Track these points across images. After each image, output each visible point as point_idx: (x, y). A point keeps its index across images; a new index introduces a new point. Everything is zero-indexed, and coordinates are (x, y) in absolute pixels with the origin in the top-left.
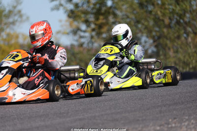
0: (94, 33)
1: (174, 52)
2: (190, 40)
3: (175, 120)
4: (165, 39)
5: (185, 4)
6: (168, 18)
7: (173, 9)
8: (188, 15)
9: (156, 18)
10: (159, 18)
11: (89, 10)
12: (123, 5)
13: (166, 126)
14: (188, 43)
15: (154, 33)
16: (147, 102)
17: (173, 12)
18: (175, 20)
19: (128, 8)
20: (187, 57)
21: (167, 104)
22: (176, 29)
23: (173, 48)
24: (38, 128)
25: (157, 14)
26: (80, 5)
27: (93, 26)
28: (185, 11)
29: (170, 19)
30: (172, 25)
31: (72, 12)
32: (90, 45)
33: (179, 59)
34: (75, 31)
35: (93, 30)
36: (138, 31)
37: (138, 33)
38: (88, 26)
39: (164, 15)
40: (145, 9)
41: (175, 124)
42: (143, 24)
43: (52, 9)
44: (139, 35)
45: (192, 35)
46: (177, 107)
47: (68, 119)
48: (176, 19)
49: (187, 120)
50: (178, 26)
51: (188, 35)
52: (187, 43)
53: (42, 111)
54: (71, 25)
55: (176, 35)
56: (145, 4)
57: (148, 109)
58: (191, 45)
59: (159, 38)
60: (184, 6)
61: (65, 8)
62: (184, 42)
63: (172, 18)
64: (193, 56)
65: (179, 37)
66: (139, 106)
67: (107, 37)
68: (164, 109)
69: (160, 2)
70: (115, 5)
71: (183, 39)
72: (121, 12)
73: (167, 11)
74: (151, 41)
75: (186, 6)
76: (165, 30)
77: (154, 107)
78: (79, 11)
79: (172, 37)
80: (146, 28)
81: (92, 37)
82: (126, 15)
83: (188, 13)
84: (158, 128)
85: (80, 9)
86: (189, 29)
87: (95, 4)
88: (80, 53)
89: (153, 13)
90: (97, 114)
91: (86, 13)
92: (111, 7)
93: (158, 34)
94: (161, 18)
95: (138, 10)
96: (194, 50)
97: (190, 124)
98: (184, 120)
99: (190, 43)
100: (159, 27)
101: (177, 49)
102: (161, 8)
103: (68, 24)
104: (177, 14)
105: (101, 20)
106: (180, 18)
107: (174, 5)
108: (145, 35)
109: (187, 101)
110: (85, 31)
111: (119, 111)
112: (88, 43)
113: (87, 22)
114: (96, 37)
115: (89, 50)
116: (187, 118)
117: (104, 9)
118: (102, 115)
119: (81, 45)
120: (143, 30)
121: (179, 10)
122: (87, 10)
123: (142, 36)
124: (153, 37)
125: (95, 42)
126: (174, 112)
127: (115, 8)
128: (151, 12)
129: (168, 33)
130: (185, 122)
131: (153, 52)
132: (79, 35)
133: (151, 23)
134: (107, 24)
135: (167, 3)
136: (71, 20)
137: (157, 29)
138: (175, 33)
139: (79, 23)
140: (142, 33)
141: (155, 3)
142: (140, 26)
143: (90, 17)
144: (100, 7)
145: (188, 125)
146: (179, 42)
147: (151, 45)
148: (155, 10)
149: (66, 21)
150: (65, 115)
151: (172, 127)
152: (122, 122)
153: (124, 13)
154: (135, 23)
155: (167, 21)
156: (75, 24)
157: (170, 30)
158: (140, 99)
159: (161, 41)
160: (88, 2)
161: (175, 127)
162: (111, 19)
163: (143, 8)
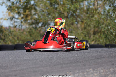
0: (23, 20)
1: (70, 32)
2: (79, 25)
3: (71, 73)
5: (76, 4)
6: (66, 12)
8: (78, 11)
9: (59, 12)
10: (61, 12)
12: (40, 4)
16: (54, 61)
17: (70, 9)
19: (43, 5)
20: (77, 35)
21: (66, 63)
22: (71, 19)
23: (69, 30)
25: (60, 10)
26: (15, 3)
27: (22, 16)
28: (77, 9)
29: (68, 13)
30: (69, 16)
31: (10, 7)
32: (20, 26)
34: (12, 19)
35: (23, 18)
36: (49, 19)
37: (49, 21)
38: (19, 16)
39: (64, 10)
40: (53, 7)
42: (52, 16)
45: (80, 23)
46: (72, 65)
47: (7, 70)
48: (71, 13)
49: (78, 73)
50: (72, 17)
51: (78, 23)
52: (77, 27)
54: (9, 15)
56: (54, 4)
57: (55, 66)
58: (80, 28)
60: (76, 6)
61: (6, 4)
63: (69, 12)
64: (81, 35)
65: (72, 24)
66: (49, 64)
68: (64, 66)
69: (62, 3)
70: (35, 3)
71: (75, 25)
72: (39, 8)
73: (66, 8)
75: (77, 6)
78: (14, 7)
79: (69, 24)
80: (54, 18)
81: (22, 22)
85: (15, 5)
86: (79, 19)
87: (23, 3)
88: (14, 31)
89: (58, 9)
91: (18, 8)
92: (33, 5)
94: (63, 12)
95: (49, 7)
96: (81, 32)
98: (76, 73)
99: (79, 27)
102: (63, 6)
103: (7, 14)
104: (72, 10)
105: (27, 12)
106: (74, 13)
107: (70, 5)
109: (78, 62)
110: (17, 19)
111: (37, 66)
112: (19, 26)
113: (19, 13)
114: (24, 22)
115: (19, 30)
118: (28, 68)
119: (15, 27)
120: (51, 19)
121: (73, 8)
122: (19, 6)
125: (23, 25)
126: (70, 68)
127: (36, 6)
128: (56, 8)
132: (14, 20)
133: (57, 15)
134: (31, 15)
135: (66, 3)
136: (9, 11)
138: (70, 21)
139: (14, 13)
140: (51, 21)
141: (59, 4)
142: (50, 16)
143: (20, 11)
144: (26, 4)
145: (78, 75)
146: (73, 27)
148: (59, 7)
149: (7, 12)
150: (6, 67)
152: (39, 73)
153: (41, 9)
154: (47, 14)
155: (66, 14)
157: (68, 20)
158: (50, 60)
160: (20, 1)
162: (33, 12)
163: (52, 6)
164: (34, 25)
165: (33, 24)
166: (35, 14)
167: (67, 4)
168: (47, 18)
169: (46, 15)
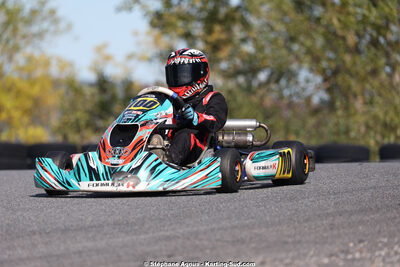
1: (365, 103)
2: (397, 78)
3: (361, 245)
4: (347, 77)
5: (388, 5)
6: (353, 32)
7: (364, 16)
8: (394, 28)
9: (330, 32)
10: (335, 34)
11: (194, 12)
12: (262, 4)
13: (342, 256)
14: (395, 84)
15: (324, 64)
16: (306, 206)
17: (364, 21)
18: (368, 37)
20: (391, 114)
21: (347, 211)
22: (371, 54)
23: (363, 95)
24: (80, 252)
25: (332, 24)
27: (201, 45)
28: (388, 20)
29: (358, 34)
30: (362, 47)
31: (158, 15)
33: (375, 118)
36: (291, 58)
37: (291, 63)
38: (191, 45)
39: (345, 26)
40: (307, 13)
41: (361, 252)
43: (119, 9)
44: (294, 66)
46: (366, 218)
47: (142, 237)
48: (371, 35)
49: (385, 245)
50: (373, 50)
51: (394, 69)
52: (391, 84)
53: (90, 219)
54: (156, 42)
55: (369, 68)
56: (308, 2)
57: (307, 221)
59: (336, 72)
60: (387, 10)
61: (144, 7)
62: (386, 83)
63: (362, 32)
65: (374, 72)
66: (289, 213)
67: (229, 68)
68: (338, 220)
71: (383, 76)
72: (259, 17)
74: (319, 79)
75: (391, 9)
76: (348, 58)
77: (319, 216)
78: (172, 15)
79: (362, 73)
80: (309, 51)
82: (269, 25)
83: (395, 24)
84: (326, 261)
85: (175, 10)
86: (397, 57)
87: (204, 2)
89: (324, 22)
90: (202, 228)
91: (186, 18)
92: (238, 8)
93: (333, 65)
94: (340, 32)
95: (293, 15)
97: (392, 253)
98: (380, 245)
99: (398, 85)
100: (335, 50)
101: (372, 97)
102: (340, 12)
103: (150, 39)
104: (373, 25)
105: (218, 33)
106: (379, 33)
107: (365, 7)
108: (306, 66)
109: (387, 206)
113: (188, 36)
116: (385, 240)
117: (223, 11)
118: (212, 230)
120: (302, 56)
121: (376, 18)
122: (188, 13)
123: (300, 68)
124: (323, 72)
127: (246, 9)
128: (318, 20)
129: (354, 64)
130: (381, 249)
131: (322, 101)
133: (320, 42)
134: (229, 41)
135: (351, 2)
136: (156, 32)
137: (331, 55)
138: (367, 64)
139: (171, 38)
140: (301, 62)
141: (328, 2)
142: (296, 47)
143: (196, 28)
144: (215, 7)
145: (388, 255)
146: (376, 83)
147: (318, 88)
148: (328, 16)
149: (148, 34)
150: (136, 227)
151: (354, 260)
152: (253, 245)
153: (264, 20)
154: (286, 41)
155: (351, 39)
156: (165, 40)
157: (357, 58)
159: (339, 79)
161: (361, 259)
162: (238, 32)
163: (302, 11)
164: (241, 79)
165: (237, 73)
166: (244, 40)
167: (356, 5)
168: (284, 52)
169: (281, 42)
